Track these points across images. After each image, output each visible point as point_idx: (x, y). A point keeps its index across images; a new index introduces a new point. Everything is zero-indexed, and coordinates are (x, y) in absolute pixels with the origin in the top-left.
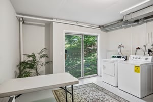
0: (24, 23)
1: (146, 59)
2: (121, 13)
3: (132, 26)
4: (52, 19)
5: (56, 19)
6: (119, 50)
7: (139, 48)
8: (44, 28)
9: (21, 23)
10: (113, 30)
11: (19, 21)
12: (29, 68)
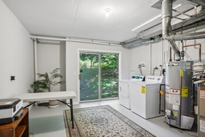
0: (38, 42)
1: (159, 79)
2: (133, 30)
3: (151, 43)
4: (65, 38)
5: (70, 38)
6: (138, 70)
7: (157, 68)
8: (59, 46)
9: (35, 43)
10: (134, 47)
11: (34, 41)
12: (43, 87)
